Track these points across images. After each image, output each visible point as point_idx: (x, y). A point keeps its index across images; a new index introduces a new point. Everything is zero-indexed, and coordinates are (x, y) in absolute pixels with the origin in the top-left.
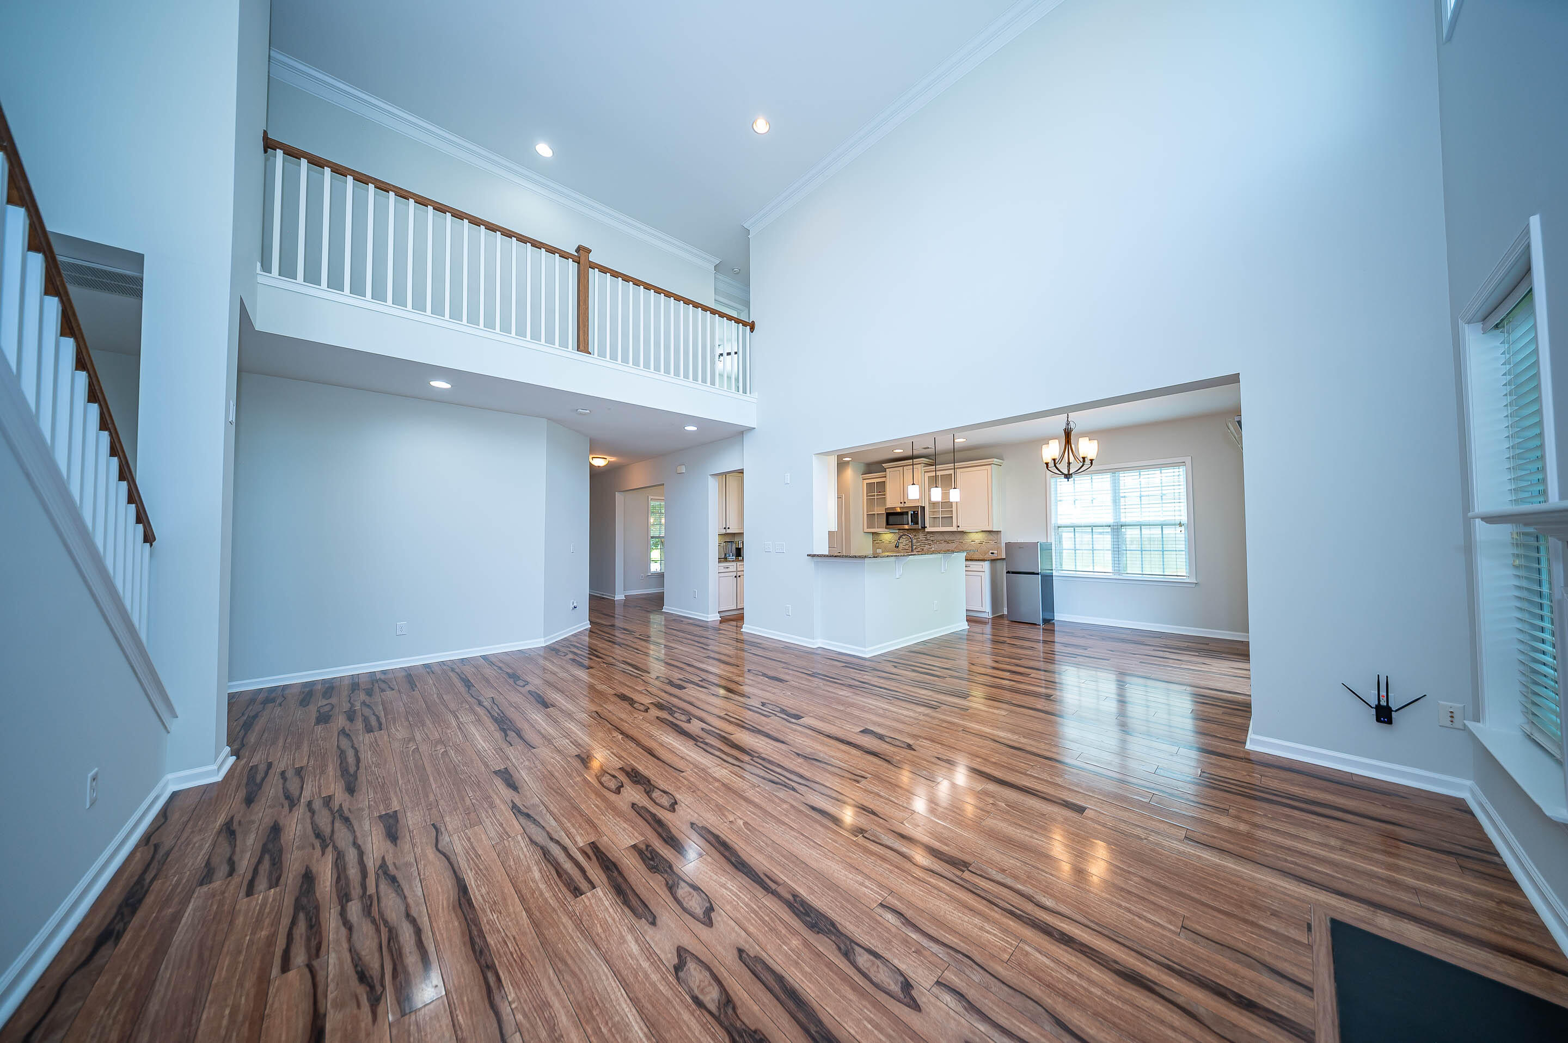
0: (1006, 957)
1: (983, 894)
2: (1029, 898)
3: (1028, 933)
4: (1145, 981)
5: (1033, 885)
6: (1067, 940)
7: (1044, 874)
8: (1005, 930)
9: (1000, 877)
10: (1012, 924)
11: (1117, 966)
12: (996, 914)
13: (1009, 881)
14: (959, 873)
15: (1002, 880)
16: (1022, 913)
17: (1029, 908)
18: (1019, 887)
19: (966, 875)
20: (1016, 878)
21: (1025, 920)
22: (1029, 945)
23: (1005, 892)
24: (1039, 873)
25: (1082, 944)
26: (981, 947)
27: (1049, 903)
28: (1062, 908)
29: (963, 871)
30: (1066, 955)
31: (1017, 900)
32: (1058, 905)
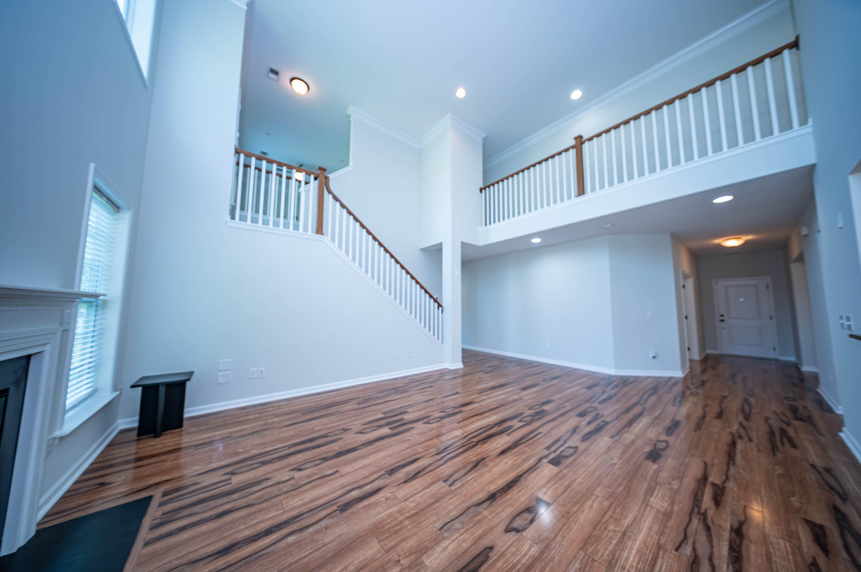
0: (284, 502)
1: (319, 509)
2: (301, 530)
3: (285, 517)
4: (221, 554)
5: (306, 538)
6: (268, 532)
7: (310, 551)
8: (294, 508)
9: (323, 523)
10: (294, 513)
11: (238, 546)
12: (304, 509)
13: (318, 526)
14: (339, 504)
15: (320, 523)
16: (295, 521)
17: (296, 527)
18: (311, 530)
19: (335, 507)
20: (318, 532)
21: (291, 520)
22: (280, 514)
23: (313, 520)
24: (312, 548)
25: (260, 538)
26: (294, 496)
27: (291, 539)
28: (282, 544)
29: (338, 507)
30: (264, 526)
31: (304, 523)
32: (286, 543)
